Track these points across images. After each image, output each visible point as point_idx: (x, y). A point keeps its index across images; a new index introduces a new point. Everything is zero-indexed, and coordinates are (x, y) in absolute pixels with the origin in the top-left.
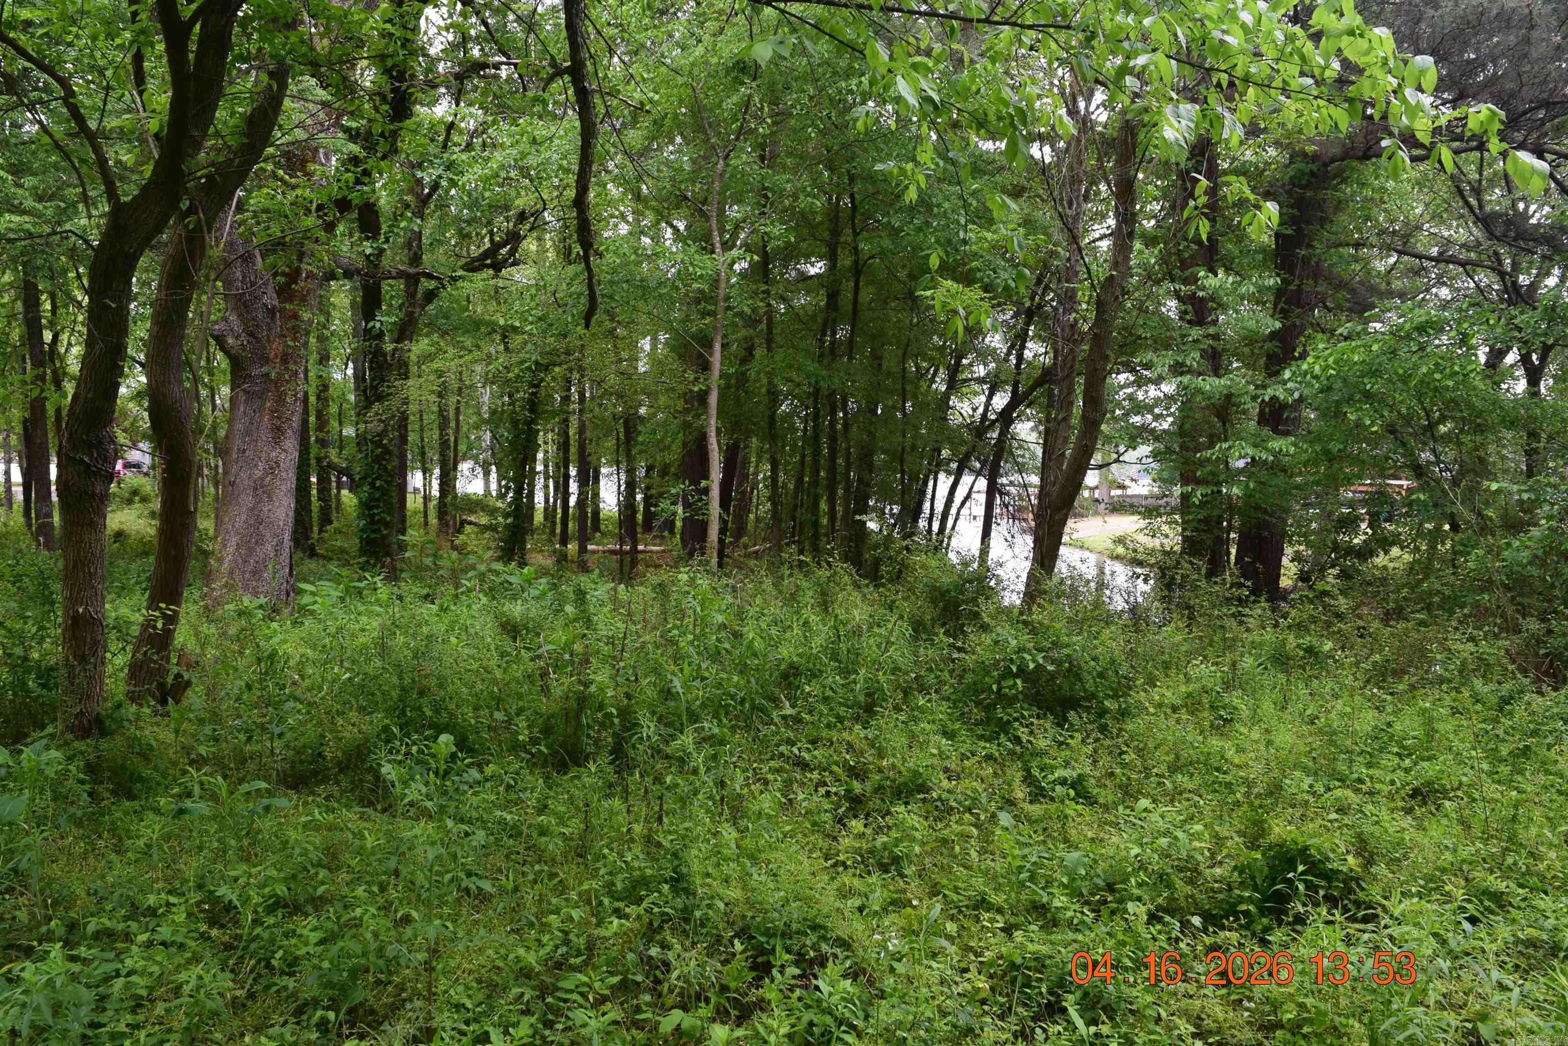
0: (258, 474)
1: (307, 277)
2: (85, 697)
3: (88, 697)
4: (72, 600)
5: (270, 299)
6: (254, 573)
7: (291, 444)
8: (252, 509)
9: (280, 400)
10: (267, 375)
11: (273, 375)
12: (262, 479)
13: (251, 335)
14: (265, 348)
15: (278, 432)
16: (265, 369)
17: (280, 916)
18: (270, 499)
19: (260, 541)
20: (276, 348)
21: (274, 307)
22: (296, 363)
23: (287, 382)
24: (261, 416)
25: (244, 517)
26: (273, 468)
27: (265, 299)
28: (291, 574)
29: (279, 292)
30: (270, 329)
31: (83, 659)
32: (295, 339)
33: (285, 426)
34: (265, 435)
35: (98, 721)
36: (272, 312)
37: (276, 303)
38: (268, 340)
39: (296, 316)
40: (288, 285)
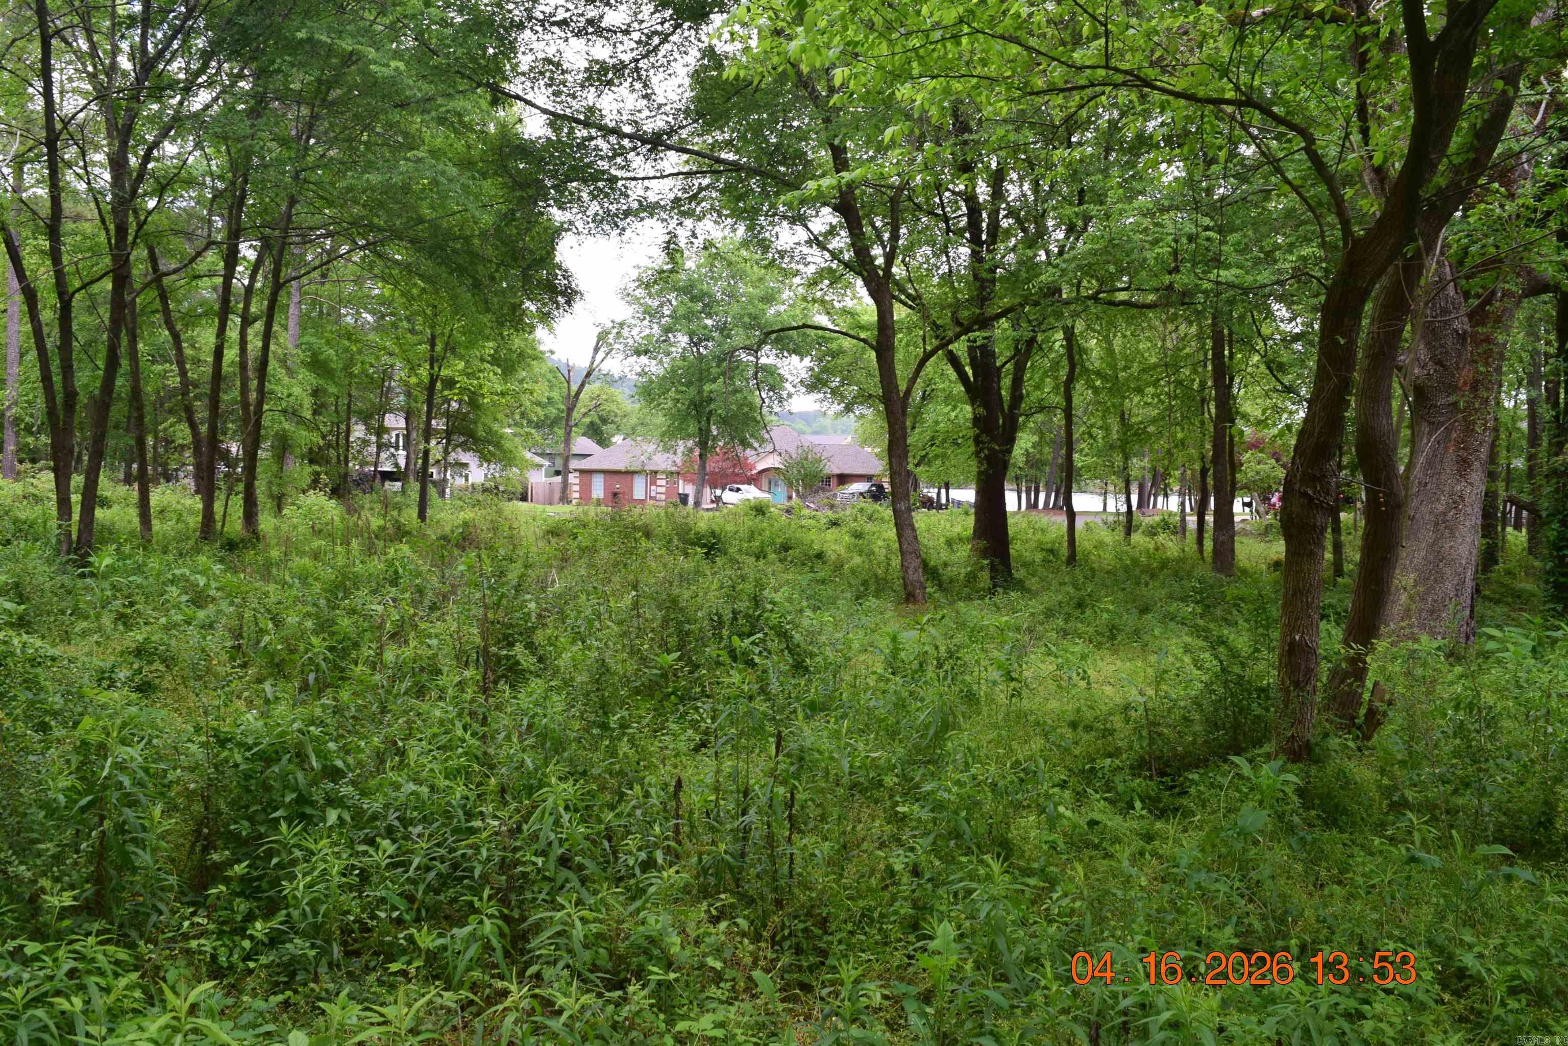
0: (1440, 508)
1: (1503, 296)
2: (1299, 721)
3: (1300, 722)
4: (1291, 627)
5: (1461, 324)
6: (1432, 612)
7: (1477, 476)
8: (1433, 545)
9: (1469, 429)
10: (1455, 404)
11: (1462, 404)
12: (1445, 514)
13: (1439, 363)
14: (1453, 376)
15: (1464, 464)
16: (1452, 399)
17: (1524, 1002)
18: (1452, 535)
19: (1440, 579)
20: (1466, 374)
21: (1465, 332)
22: (1488, 389)
23: (1477, 410)
24: (1446, 449)
25: (1423, 553)
26: (1457, 502)
27: (1456, 325)
28: (1471, 617)
29: (1471, 316)
30: (1459, 355)
31: (1297, 684)
32: (1487, 364)
33: (1472, 458)
34: (1449, 467)
35: (1308, 747)
36: (1462, 338)
37: (1467, 327)
38: (1457, 368)
39: (1488, 340)
40: (1482, 306)
